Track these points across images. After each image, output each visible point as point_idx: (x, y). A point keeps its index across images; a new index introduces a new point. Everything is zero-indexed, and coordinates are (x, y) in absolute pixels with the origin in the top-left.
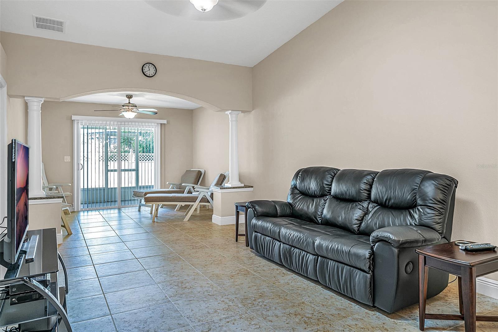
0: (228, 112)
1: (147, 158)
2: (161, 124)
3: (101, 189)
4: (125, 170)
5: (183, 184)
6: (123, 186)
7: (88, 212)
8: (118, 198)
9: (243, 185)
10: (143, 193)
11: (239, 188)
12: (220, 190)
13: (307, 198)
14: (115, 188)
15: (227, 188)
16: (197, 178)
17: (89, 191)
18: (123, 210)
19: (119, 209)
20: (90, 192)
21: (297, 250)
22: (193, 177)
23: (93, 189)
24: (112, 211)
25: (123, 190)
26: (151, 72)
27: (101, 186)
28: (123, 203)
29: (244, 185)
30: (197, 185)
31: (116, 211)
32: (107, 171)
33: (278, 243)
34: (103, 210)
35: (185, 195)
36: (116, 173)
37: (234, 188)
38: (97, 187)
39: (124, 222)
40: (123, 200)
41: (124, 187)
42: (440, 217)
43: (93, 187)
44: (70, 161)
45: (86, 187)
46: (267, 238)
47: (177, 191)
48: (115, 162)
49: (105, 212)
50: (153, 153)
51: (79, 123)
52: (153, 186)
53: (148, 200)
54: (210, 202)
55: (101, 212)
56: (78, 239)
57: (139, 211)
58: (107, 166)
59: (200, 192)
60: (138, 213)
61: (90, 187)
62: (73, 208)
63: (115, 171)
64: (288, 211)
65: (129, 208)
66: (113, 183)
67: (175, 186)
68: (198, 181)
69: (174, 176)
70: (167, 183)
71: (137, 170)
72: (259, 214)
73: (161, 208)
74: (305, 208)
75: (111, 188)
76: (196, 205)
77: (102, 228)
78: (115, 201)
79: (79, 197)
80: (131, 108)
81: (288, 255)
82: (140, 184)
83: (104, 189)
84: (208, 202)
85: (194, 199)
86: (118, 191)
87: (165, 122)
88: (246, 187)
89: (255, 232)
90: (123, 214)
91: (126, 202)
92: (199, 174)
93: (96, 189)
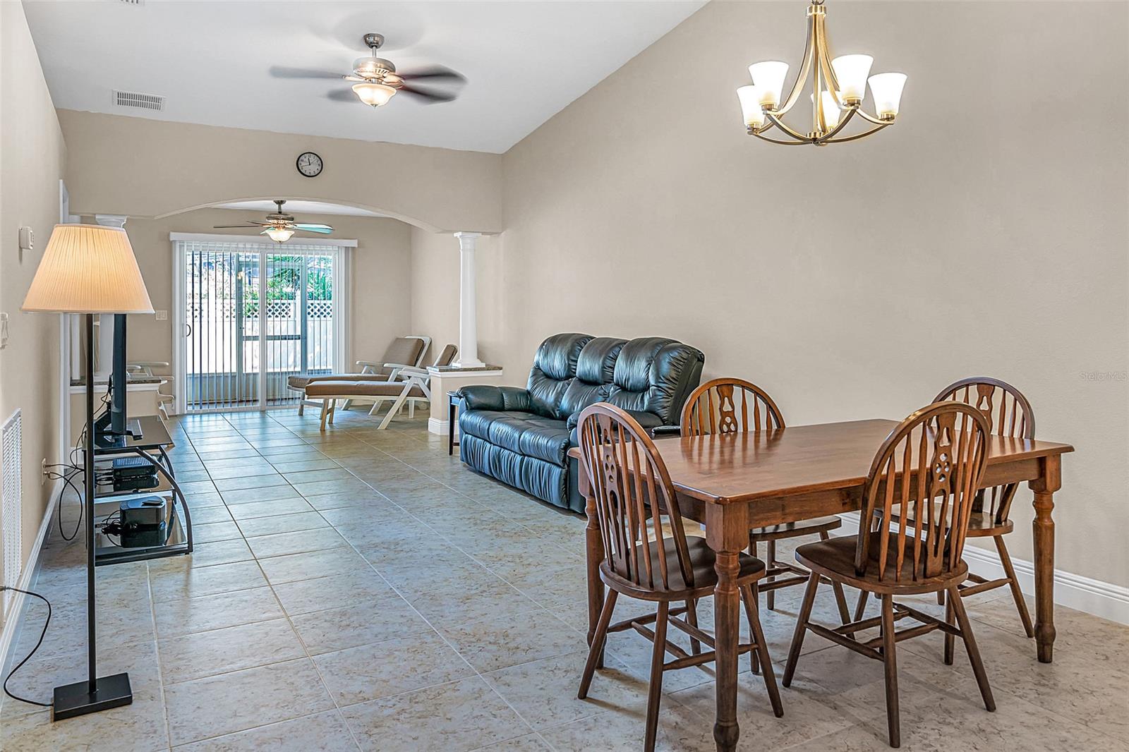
0: (458, 235)
1: (322, 310)
2: (346, 247)
3: (227, 376)
4: (274, 338)
5: (385, 365)
6: (270, 370)
7: (201, 417)
8: (260, 395)
9: (483, 365)
10: (306, 379)
11: (475, 369)
12: (440, 373)
13: (550, 381)
14: (255, 374)
15: (455, 370)
16: (413, 353)
17: (203, 379)
18: (270, 413)
19: (263, 412)
20: (205, 382)
21: (506, 452)
22: (408, 350)
23: (210, 376)
24: (249, 415)
25: (271, 377)
26: (313, 169)
27: (227, 370)
28: (271, 403)
29: (486, 365)
30: (415, 366)
31: (257, 415)
32: (241, 338)
33: (488, 445)
34: (231, 412)
35: (390, 383)
36: (256, 343)
37: (465, 370)
38: (220, 370)
39: (270, 430)
40: (271, 397)
41: (272, 373)
42: (667, 400)
43: (212, 371)
44: (166, 319)
45: (197, 371)
46: (479, 440)
47: (376, 377)
48: (254, 319)
49: (235, 416)
50: (330, 299)
51: (183, 246)
52: (330, 370)
53: (312, 392)
54: (426, 397)
55: (228, 417)
56: (185, 453)
57: (301, 414)
58: (240, 328)
59: (413, 377)
60: (298, 418)
61: (205, 371)
62: (173, 408)
63: (255, 338)
64: (523, 403)
65: (283, 411)
66: (252, 364)
67: (373, 368)
68: (417, 360)
69: (373, 351)
70: (357, 363)
71: (303, 338)
72: (473, 406)
73: (344, 410)
74: (544, 398)
75: (248, 374)
76: (399, 401)
77: (228, 439)
78: (255, 401)
79: (185, 392)
80: (282, 222)
81: (497, 461)
82: (310, 368)
83: (233, 377)
84: (424, 395)
85: (397, 391)
86: (259, 378)
87: (354, 243)
88: (488, 368)
89: (466, 433)
90: (270, 420)
91: (277, 403)
92: (420, 345)
93: (218, 376)
